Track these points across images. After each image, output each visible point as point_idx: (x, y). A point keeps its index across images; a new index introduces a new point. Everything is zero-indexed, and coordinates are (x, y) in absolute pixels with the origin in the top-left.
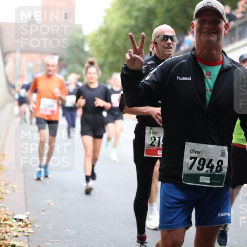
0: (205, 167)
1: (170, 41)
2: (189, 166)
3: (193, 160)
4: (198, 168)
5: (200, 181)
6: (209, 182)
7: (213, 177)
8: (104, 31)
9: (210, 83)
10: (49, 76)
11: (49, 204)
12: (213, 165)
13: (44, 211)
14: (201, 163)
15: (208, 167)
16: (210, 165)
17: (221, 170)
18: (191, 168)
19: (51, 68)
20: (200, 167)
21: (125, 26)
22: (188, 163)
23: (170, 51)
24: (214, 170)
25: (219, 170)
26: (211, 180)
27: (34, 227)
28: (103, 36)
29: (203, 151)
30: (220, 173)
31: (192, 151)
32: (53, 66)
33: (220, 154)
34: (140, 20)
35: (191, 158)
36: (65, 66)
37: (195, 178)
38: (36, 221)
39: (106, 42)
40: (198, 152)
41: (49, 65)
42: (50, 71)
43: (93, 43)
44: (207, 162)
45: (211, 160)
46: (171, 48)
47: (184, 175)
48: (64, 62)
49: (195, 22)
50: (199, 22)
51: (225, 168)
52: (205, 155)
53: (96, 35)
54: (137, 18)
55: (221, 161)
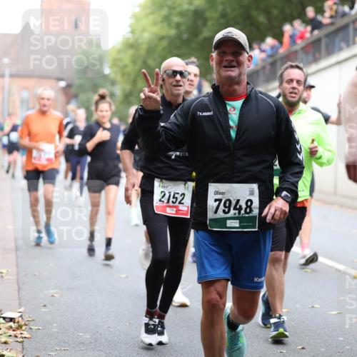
0: (232, 209)
1: (178, 77)
2: (214, 210)
3: (218, 202)
4: (224, 211)
5: (228, 225)
6: (238, 225)
7: (241, 219)
8: (131, 45)
9: (234, 118)
10: (43, 113)
11: (53, 296)
12: (240, 206)
13: (45, 306)
14: (227, 205)
15: (235, 209)
16: (238, 207)
17: (251, 211)
18: (216, 212)
19: (46, 102)
20: (227, 210)
21: (161, 38)
22: (213, 206)
23: (179, 90)
24: (243, 212)
25: (248, 210)
26: (240, 223)
27: (31, 329)
28: (131, 52)
29: (229, 192)
30: (251, 215)
31: (217, 193)
32: (48, 99)
33: (248, 193)
34: (183, 28)
35: (216, 200)
36: (76, 96)
37: (222, 222)
38: (33, 320)
39: (134, 62)
40: (223, 193)
41: (43, 99)
42: (44, 106)
43: (115, 63)
44: (234, 203)
45: (238, 201)
46: (181, 86)
47: (210, 220)
48: (73, 90)
49: (214, 55)
50: (219, 54)
51: (256, 208)
52: (231, 196)
53: (119, 52)
54: (178, 25)
55: (251, 201)
